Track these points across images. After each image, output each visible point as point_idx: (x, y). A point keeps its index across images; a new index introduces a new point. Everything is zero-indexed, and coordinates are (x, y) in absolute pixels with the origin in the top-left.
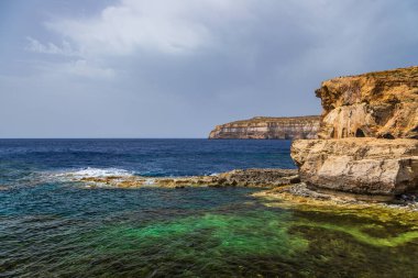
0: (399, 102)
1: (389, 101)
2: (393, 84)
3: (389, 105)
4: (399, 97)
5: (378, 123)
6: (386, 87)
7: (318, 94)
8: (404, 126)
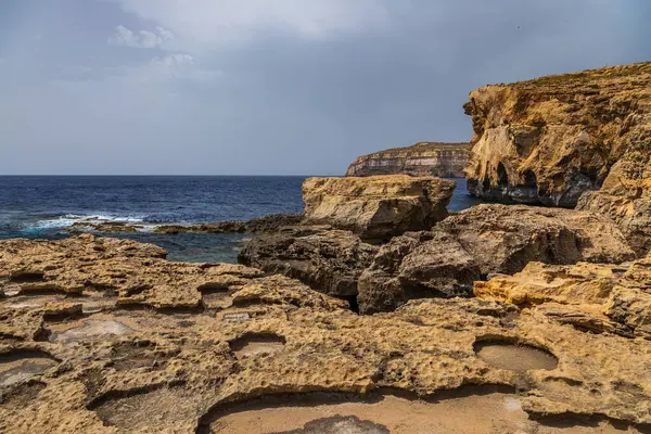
0: (544, 124)
1: (534, 123)
2: (540, 98)
3: (533, 128)
4: (545, 116)
5: (521, 154)
6: (532, 103)
7: (468, 109)
8: (548, 159)
